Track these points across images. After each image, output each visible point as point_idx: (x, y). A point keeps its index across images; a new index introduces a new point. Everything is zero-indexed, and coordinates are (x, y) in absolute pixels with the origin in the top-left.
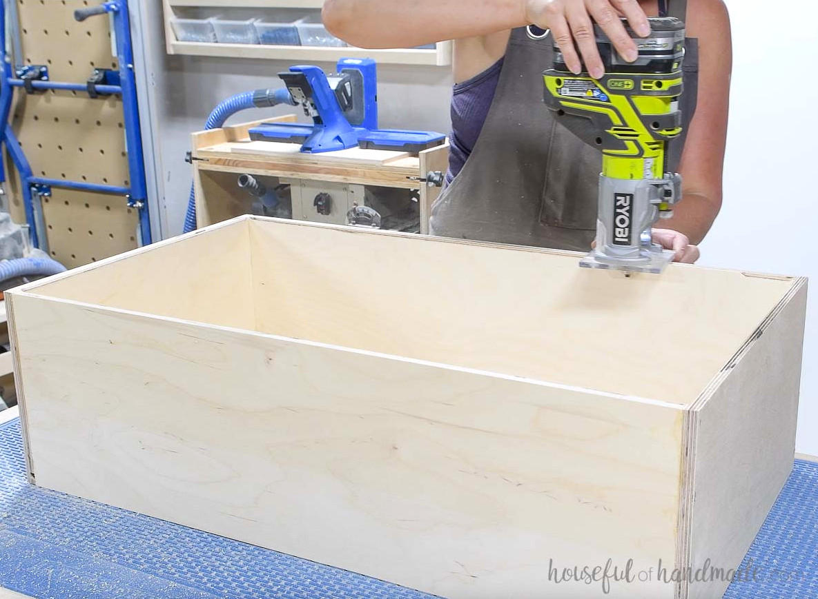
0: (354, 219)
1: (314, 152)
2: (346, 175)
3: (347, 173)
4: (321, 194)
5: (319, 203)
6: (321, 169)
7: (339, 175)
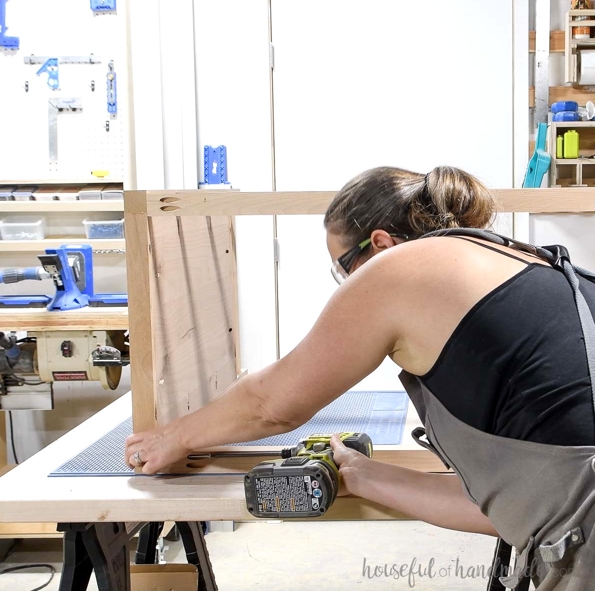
0: (98, 356)
1: (62, 310)
2: (92, 324)
3: (93, 323)
4: (65, 341)
5: (65, 348)
6: (69, 322)
7: (85, 325)
